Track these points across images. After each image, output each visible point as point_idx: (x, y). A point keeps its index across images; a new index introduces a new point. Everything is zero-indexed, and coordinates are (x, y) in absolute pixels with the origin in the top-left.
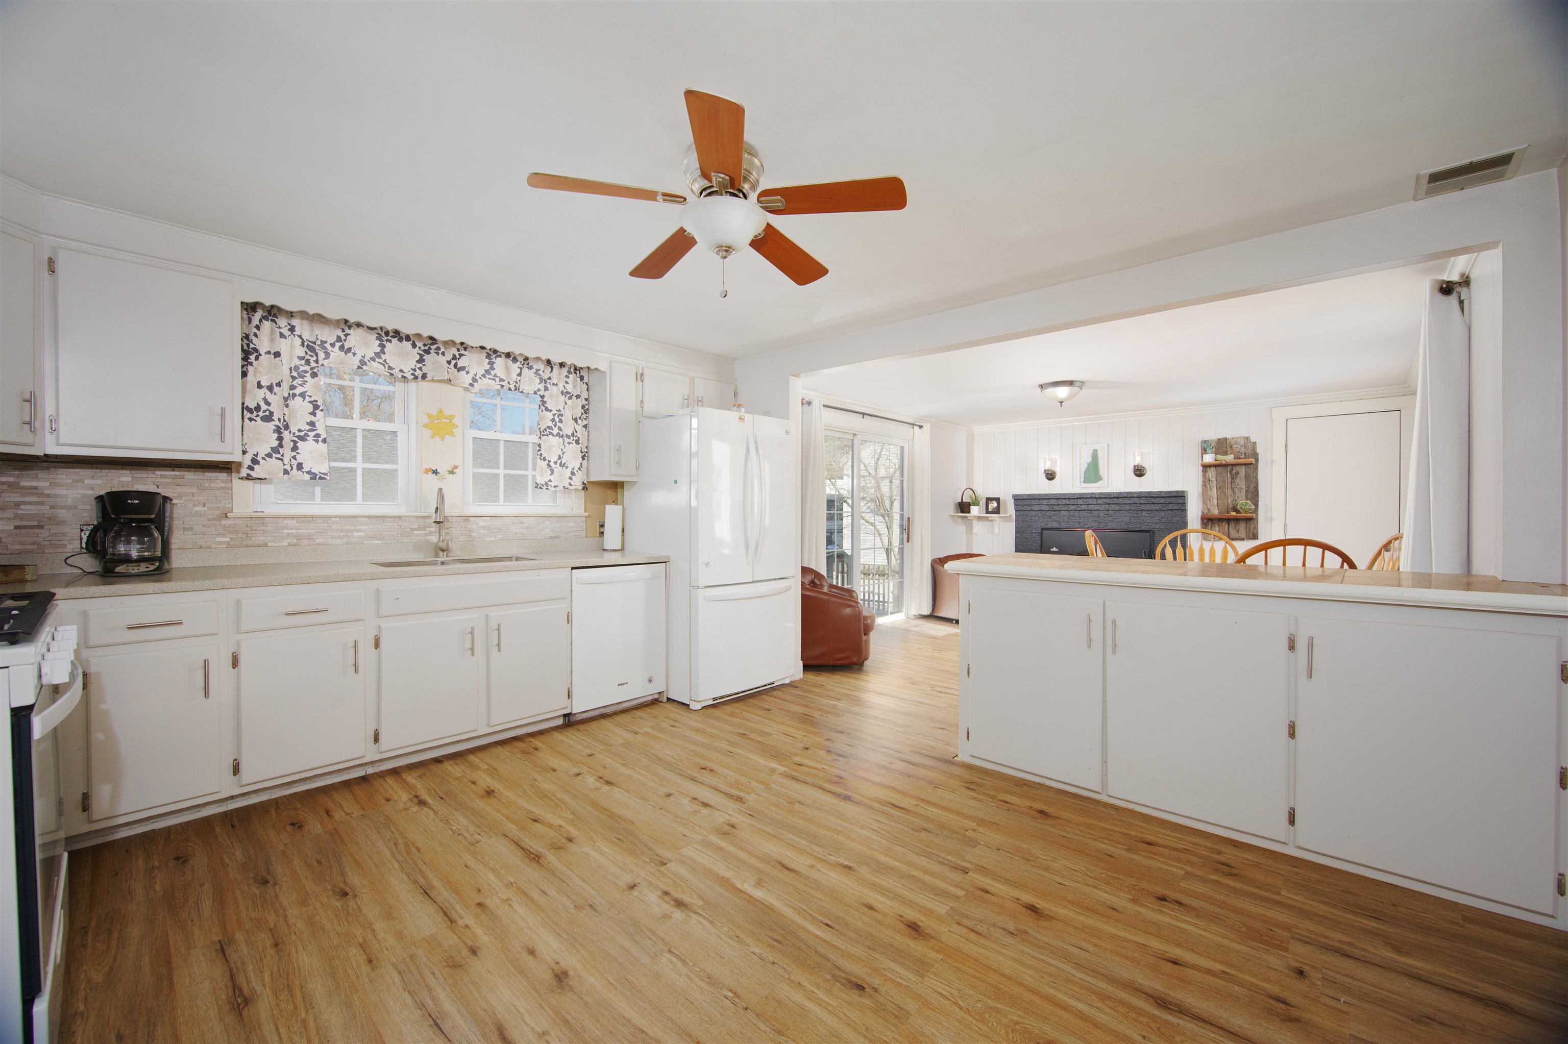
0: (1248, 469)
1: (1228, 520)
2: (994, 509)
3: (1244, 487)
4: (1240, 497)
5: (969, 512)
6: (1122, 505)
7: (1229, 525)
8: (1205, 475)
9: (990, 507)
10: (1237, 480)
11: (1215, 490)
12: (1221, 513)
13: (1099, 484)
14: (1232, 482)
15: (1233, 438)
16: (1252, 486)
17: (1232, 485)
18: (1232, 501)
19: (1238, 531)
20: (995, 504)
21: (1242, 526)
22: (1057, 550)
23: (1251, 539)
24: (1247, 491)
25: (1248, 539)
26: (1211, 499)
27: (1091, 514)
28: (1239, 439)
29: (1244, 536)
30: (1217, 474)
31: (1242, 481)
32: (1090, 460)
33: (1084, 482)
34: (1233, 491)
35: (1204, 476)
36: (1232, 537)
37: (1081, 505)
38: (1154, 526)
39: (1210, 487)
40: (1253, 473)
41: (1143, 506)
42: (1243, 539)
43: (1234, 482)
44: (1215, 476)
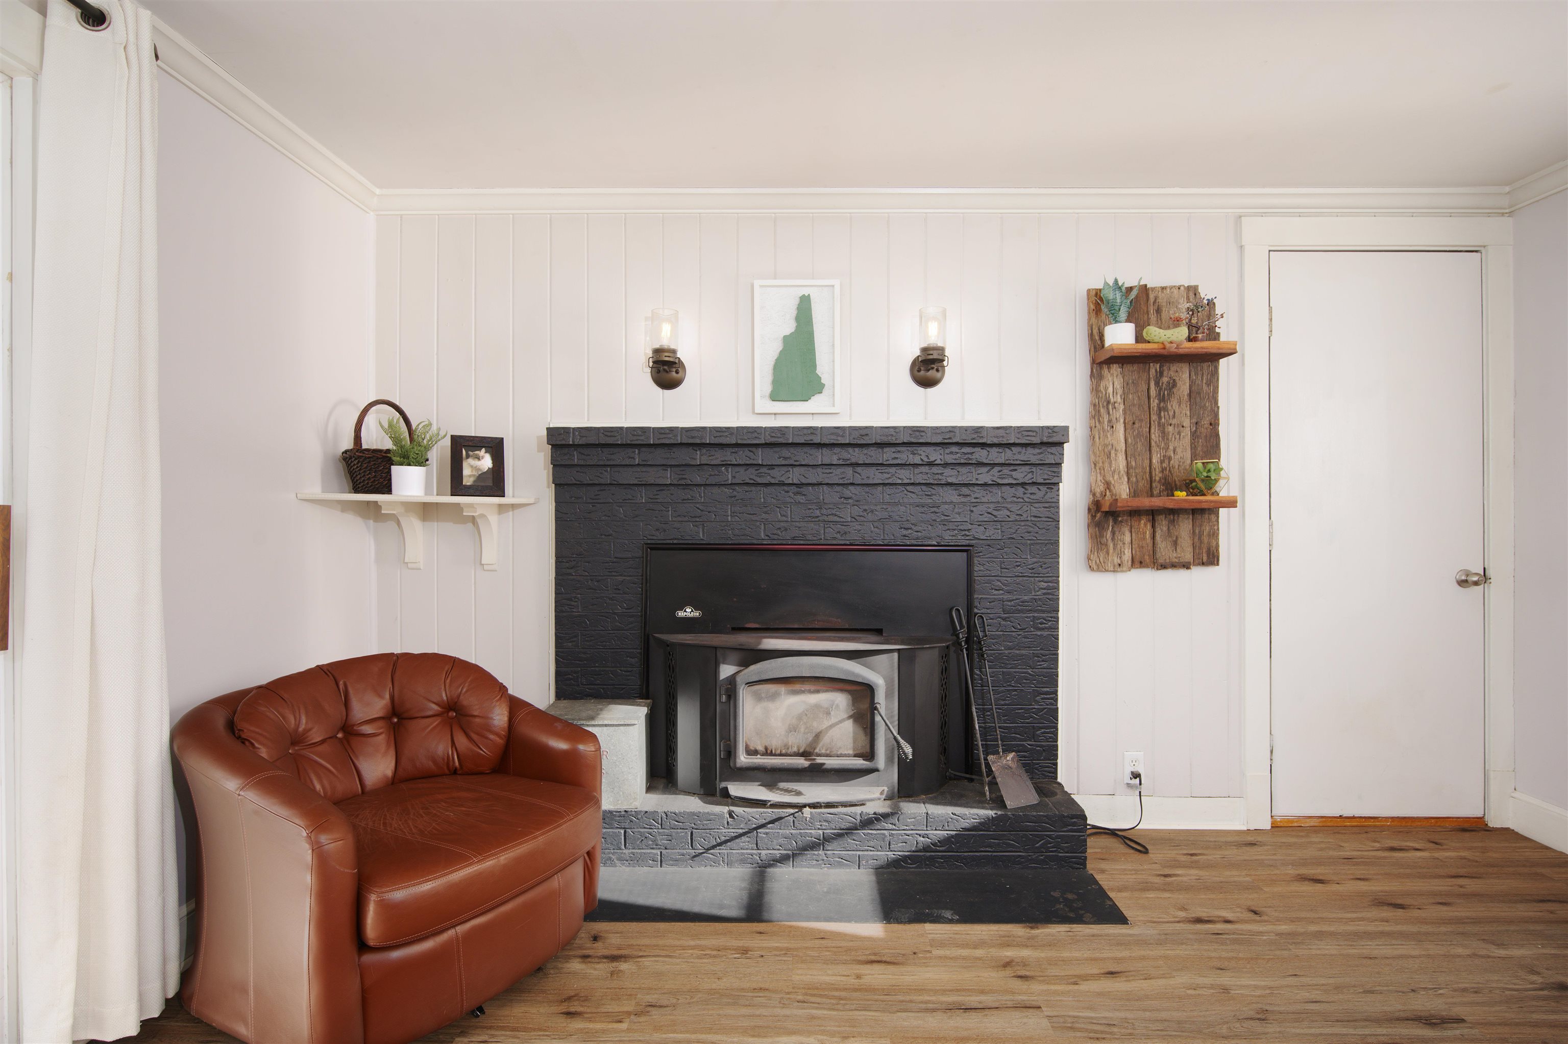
0: (1197, 374)
1: (1153, 514)
2: (482, 476)
3: (1187, 423)
4: (1179, 450)
5: (386, 487)
6: (893, 470)
7: (1153, 527)
8: (1098, 385)
9: (467, 471)
10: (1173, 405)
11: (1120, 428)
12: (1135, 494)
13: (816, 404)
14: (1160, 409)
15: (1163, 288)
16: (1206, 422)
17: (1160, 418)
18: (1162, 462)
19: (1175, 543)
20: (486, 462)
21: (1185, 527)
22: (697, 614)
23: (1203, 564)
24: (1194, 435)
25: (1199, 564)
26: (1113, 455)
27: (800, 498)
28: (1176, 291)
29: (1188, 556)
30: (1126, 385)
31: (1183, 406)
32: (789, 327)
33: (775, 397)
34: (1163, 432)
35: (1095, 390)
36: (1161, 561)
37: (772, 467)
38: (978, 532)
39: (1110, 421)
40: (1208, 385)
41: (948, 471)
42: (1186, 566)
43: (1166, 409)
44: (1120, 392)
